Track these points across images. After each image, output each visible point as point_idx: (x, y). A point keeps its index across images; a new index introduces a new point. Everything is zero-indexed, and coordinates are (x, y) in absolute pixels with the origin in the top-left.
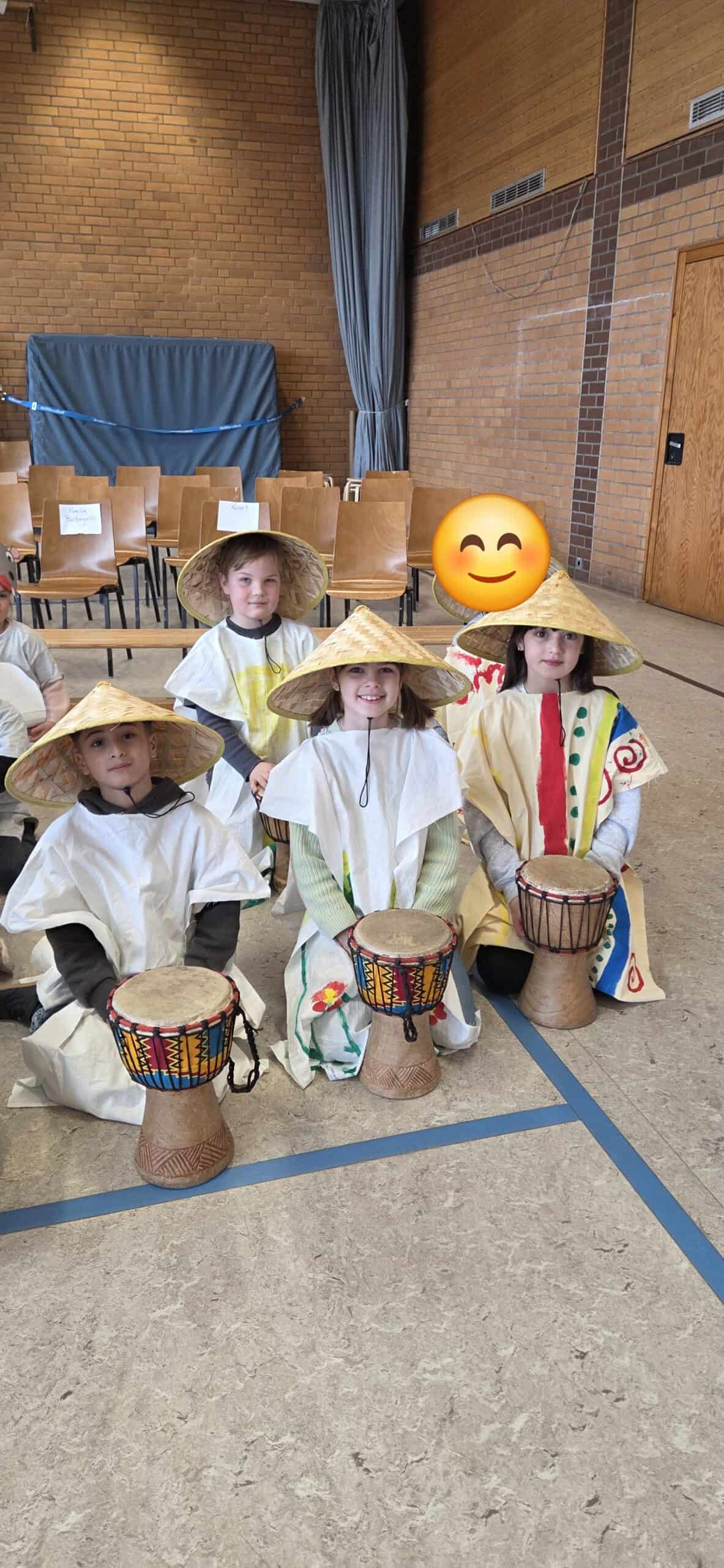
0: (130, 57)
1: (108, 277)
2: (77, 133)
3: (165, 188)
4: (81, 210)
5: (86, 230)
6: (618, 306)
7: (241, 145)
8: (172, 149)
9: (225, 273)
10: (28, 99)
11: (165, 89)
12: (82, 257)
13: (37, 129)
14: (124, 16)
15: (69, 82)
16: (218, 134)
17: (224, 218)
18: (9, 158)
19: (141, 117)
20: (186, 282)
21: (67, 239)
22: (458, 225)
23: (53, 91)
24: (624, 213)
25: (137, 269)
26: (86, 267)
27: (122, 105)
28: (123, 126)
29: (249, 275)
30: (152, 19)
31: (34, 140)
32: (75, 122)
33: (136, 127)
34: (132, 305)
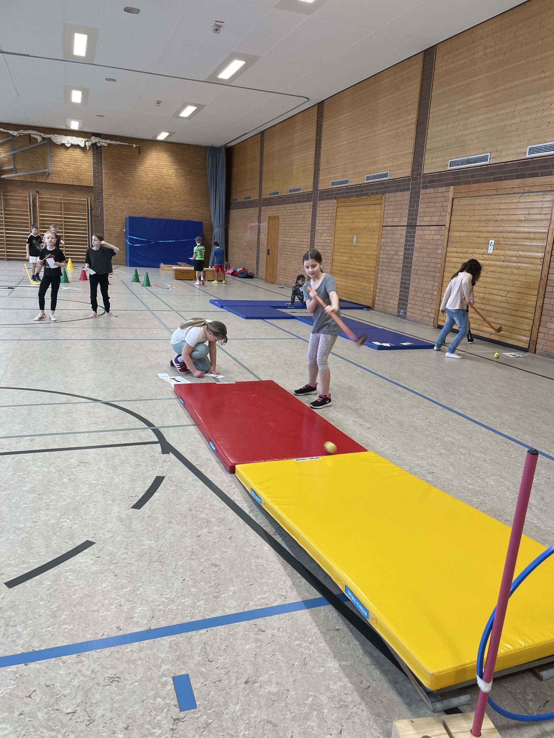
0: (162, 157)
1: (153, 206)
2: (148, 173)
3: (168, 186)
4: (148, 190)
5: (149, 195)
6: (262, 224)
7: (188, 177)
8: (171, 177)
9: (183, 206)
10: (137, 165)
11: (170, 164)
12: (147, 201)
13: (139, 172)
14: (161, 148)
15: (147, 162)
16: (182, 174)
17: (183, 193)
18: (131, 178)
19: (164, 170)
20: (172, 208)
21: (144, 196)
22: (238, 201)
23: (143, 163)
24: (263, 208)
25: (160, 204)
26: (148, 203)
27: (159, 167)
28: (160, 172)
29: (188, 207)
30: (167, 149)
31: (138, 174)
32: (148, 171)
33: (162, 172)
34: (158, 212)
